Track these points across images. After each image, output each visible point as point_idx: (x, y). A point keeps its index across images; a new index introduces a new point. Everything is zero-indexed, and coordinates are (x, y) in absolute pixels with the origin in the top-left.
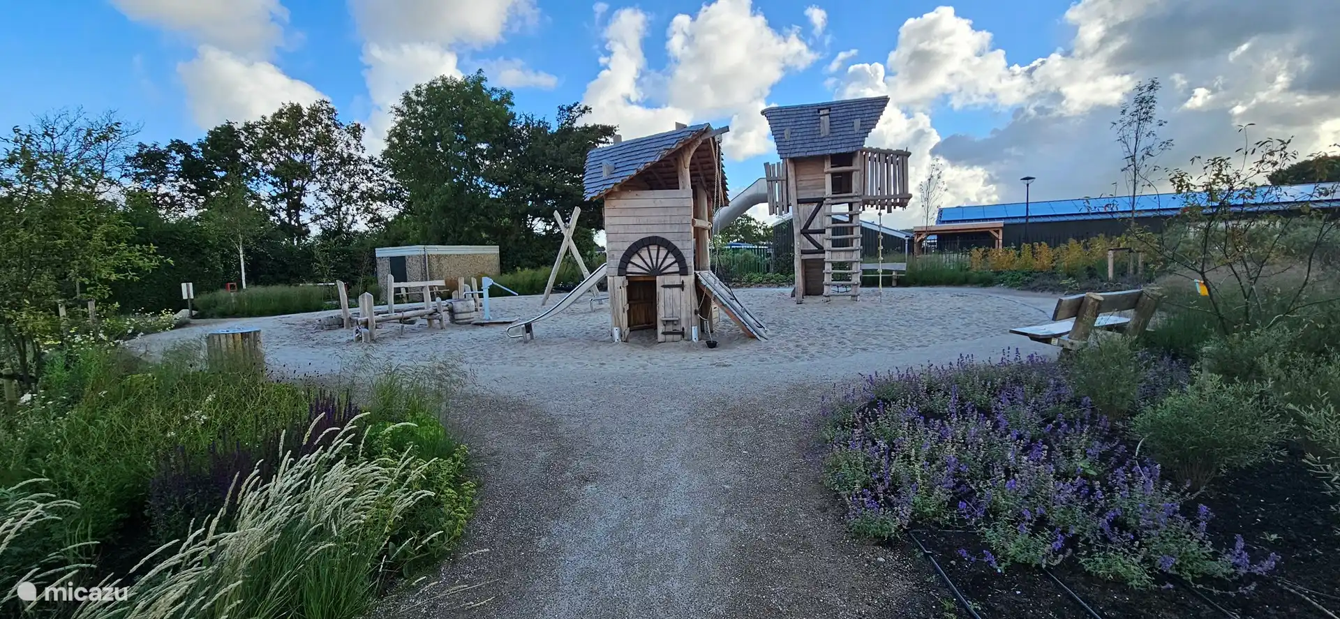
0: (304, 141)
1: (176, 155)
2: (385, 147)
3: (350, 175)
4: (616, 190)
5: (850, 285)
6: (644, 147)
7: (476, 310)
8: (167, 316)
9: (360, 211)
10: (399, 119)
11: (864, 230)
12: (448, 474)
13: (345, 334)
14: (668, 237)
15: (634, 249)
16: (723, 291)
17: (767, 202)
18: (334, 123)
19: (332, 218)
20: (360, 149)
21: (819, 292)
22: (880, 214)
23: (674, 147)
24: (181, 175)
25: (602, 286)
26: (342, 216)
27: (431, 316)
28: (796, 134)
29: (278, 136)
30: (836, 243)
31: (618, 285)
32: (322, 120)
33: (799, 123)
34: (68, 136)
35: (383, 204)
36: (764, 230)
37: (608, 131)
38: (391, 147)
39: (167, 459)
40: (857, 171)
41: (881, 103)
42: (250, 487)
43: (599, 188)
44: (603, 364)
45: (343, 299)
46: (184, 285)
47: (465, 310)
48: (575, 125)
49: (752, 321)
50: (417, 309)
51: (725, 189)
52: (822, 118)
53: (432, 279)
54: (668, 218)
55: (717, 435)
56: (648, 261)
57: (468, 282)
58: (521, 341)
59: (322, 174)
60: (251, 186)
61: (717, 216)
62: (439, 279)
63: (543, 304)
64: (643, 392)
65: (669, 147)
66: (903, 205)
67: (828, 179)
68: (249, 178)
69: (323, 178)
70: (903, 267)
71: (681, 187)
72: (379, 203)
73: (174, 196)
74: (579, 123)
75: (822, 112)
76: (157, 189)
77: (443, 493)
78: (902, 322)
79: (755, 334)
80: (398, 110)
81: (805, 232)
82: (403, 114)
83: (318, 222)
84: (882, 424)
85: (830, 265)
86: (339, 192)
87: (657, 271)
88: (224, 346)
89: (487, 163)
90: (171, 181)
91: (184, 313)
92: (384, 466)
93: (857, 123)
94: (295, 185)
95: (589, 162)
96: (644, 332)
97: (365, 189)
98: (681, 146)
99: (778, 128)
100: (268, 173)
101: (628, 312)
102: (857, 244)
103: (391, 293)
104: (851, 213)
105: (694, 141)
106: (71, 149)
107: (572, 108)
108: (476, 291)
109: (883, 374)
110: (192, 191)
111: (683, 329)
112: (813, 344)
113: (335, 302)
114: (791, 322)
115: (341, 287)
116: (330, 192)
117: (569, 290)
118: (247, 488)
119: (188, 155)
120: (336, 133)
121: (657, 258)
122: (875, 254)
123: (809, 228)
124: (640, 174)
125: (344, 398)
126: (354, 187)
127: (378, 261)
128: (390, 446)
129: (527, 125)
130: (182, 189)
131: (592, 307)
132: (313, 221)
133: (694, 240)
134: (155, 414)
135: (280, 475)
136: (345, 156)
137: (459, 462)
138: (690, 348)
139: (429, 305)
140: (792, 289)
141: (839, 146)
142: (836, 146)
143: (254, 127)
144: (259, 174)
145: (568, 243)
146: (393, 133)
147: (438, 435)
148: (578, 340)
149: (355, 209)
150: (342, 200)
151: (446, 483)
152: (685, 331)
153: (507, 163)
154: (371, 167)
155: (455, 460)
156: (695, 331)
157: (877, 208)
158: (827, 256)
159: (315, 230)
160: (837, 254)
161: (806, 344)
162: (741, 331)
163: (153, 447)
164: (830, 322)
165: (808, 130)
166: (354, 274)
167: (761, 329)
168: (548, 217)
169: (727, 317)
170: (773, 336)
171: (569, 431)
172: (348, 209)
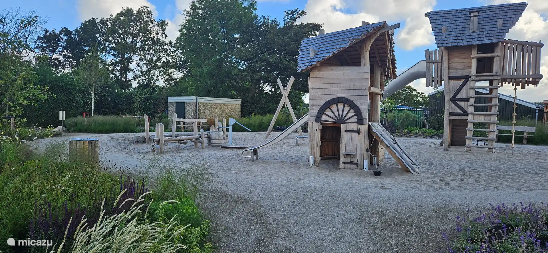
0: (133, 30)
1: (63, 37)
2: (178, 34)
3: (157, 51)
4: (318, 65)
5: (487, 140)
6: (339, 38)
7: (224, 139)
8: (50, 130)
9: (161, 74)
10: (188, 18)
11: (500, 100)
12: (197, 237)
13: (146, 147)
14: (352, 99)
15: (328, 105)
16: (387, 137)
17: (425, 77)
18: (151, 20)
19: (145, 77)
20: (164, 36)
21: (462, 144)
22: (515, 89)
23: (360, 38)
24: (65, 48)
25: (305, 128)
26: (151, 76)
27: (197, 140)
28: (451, 30)
29: (119, 27)
30: (477, 109)
31: (315, 128)
32: (144, 18)
33: (454, 22)
34: (11, 25)
35: (175, 70)
36: (422, 98)
37: (317, 27)
38: (181, 35)
39: (41, 209)
40: (498, 56)
41: (520, 8)
42: (81, 230)
43: (308, 64)
44: (301, 179)
45: (147, 126)
46: (60, 112)
47: (217, 138)
48: (295, 24)
49: (408, 159)
50: (189, 135)
51: (394, 67)
52: (471, 18)
53: (199, 118)
54: (352, 86)
55: (376, 235)
56: (337, 114)
57: (221, 121)
58: (250, 160)
59: (141, 51)
60: (102, 56)
61: (387, 86)
62: (204, 118)
63: (266, 138)
64: (326, 200)
65: (356, 38)
66: (535, 83)
67: (474, 63)
68: (101, 52)
69: (142, 53)
70: (533, 129)
71: (362, 65)
72: (172, 70)
73: (61, 60)
74: (298, 22)
75: (472, 14)
76: (52, 55)
77: (192, 248)
78: (529, 171)
79: (410, 169)
80: (188, 13)
81: (454, 100)
82: (191, 16)
83: (137, 79)
84: (505, 243)
85: (472, 125)
86: (150, 62)
87: (342, 120)
88: (78, 147)
89: (238, 46)
90: (60, 51)
91: (59, 128)
92: (160, 227)
93: (500, 22)
94: (126, 56)
95: (302, 47)
96: (331, 161)
97: (165, 60)
98: (364, 37)
99: (437, 26)
100: (112, 49)
101: (321, 146)
102: (495, 110)
103: (174, 124)
104: (491, 87)
105: (374, 33)
106: (12, 32)
107: (294, 12)
108: (225, 126)
109: (509, 205)
110: (70, 58)
111: (358, 161)
112: (454, 180)
113: (142, 128)
114: (438, 163)
115: (146, 118)
116: (145, 62)
117: (282, 130)
118: (80, 229)
119: (70, 37)
120: (151, 26)
121: (343, 112)
122: (510, 119)
123: (457, 97)
124: (335, 56)
125: (140, 184)
126: (159, 59)
127: (169, 104)
128: (164, 215)
129: (264, 23)
130: (65, 56)
131: (297, 143)
132: (134, 78)
133: (369, 102)
134: (37, 182)
135: (98, 224)
136: (155, 40)
137: (204, 231)
138: (361, 175)
139: (196, 133)
140: (440, 141)
141: (485, 39)
142: (482, 39)
143: (106, 21)
144: (107, 49)
145: (285, 100)
146: (184, 27)
147: (193, 213)
148: (286, 162)
149: (158, 72)
150: (152, 66)
151: (195, 243)
152: (359, 162)
153: (250, 47)
154: (170, 47)
155: (201, 229)
156: (366, 164)
157: (513, 85)
158: (470, 118)
159: (135, 84)
160: (478, 117)
161: (448, 179)
162: (400, 166)
163: (34, 201)
164: (470, 165)
165: (461, 27)
166: (155, 112)
167: (414, 166)
168: (273, 83)
169: (391, 156)
170: (423, 172)
171: (275, 220)
172: (154, 72)
